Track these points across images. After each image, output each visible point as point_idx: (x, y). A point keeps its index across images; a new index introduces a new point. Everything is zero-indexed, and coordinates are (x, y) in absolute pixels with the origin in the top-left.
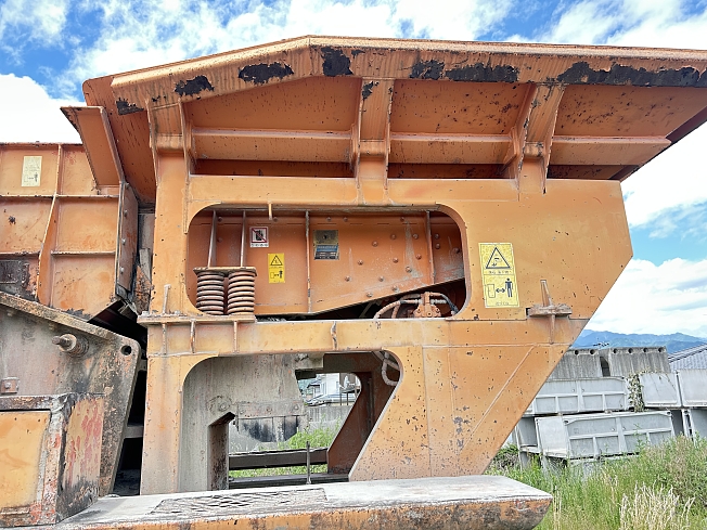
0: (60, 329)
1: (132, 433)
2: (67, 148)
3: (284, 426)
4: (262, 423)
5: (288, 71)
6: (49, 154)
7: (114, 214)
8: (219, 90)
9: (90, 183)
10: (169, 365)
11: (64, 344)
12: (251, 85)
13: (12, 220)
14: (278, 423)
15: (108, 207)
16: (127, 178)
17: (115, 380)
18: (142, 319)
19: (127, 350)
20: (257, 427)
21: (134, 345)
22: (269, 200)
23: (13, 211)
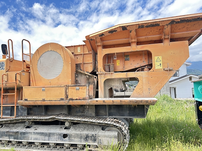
0: (86, 75)
1: (97, 90)
2: (84, 45)
3: (120, 90)
4: (117, 89)
5: (116, 31)
6: (81, 46)
7: (91, 56)
8: (106, 35)
9: (88, 51)
10: (101, 80)
11: (87, 77)
12: (111, 34)
13: (77, 58)
14: (119, 89)
15: (90, 55)
16: (93, 50)
17: (94, 82)
18: (97, 73)
19: (95, 78)
20: (116, 90)
21: (96, 77)
22: (115, 52)
23: (77, 56)
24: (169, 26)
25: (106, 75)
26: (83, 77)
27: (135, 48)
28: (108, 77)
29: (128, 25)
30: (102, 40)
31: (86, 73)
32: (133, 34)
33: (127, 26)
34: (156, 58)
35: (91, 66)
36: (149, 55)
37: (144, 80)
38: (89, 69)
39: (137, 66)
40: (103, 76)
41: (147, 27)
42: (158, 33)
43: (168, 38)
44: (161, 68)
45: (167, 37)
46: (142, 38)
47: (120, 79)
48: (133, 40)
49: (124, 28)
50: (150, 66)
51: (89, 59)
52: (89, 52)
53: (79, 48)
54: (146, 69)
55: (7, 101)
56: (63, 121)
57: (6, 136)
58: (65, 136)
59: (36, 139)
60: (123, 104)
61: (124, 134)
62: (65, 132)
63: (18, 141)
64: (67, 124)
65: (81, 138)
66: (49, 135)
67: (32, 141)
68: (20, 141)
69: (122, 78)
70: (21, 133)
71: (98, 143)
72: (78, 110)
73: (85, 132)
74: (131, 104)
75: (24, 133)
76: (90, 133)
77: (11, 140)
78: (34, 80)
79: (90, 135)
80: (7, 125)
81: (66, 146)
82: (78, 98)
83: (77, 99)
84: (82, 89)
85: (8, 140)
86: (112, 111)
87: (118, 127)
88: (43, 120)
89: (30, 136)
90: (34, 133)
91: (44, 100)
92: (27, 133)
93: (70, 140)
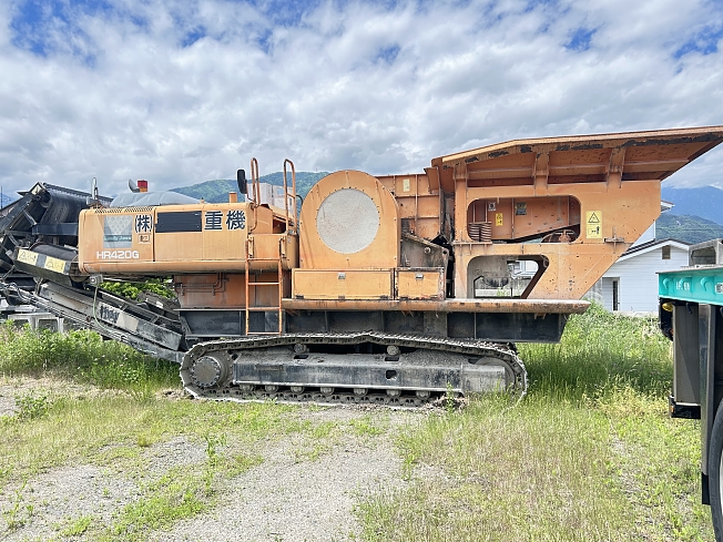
0: (424, 245)
2: (420, 176)
5: (507, 153)
6: (413, 178)
7: (438, 201)
8: (481, 160)
9: (428, 190)
11: (426, 251)
12: (493, 158)
13: (401, 205)
14: (500, 280)
15: (435, 199)
16: (442, 188)
17: (441, 262)
18: (454, 243)
19: (444, 252)
21: (448, 251)
22: (498, 197)
23: (402, 202)
24: (623, 150)
25: (475, 248)
26: (416, 249)
27: (542, 189)
28: (479, 252)
29: (534, 142)
30: (469, 168)
31: (426, 242)
32: (543, 160)
33: (533, 145)
34: (589, 214)
35: (435, 226)
36: (573, 205)
37: (561, 262)
38: (431, 231)
39: (545, 229)
40: (466, 250)
41: (575, 148)
42: (597, 160)
43: (618, 172)
44: (600, 236)
45: (616, 170)
46: (562, 169)
47: (503, 257)
48: (541, 173)
49: (525, 149)
50: (574, 231)
51: (432, 209)
52: (430, 191)
53: (406, 182)
54: (564, 236)
55: (224, 302)
56: (383, 343)
57: (253, 375)
58: (390, 374)
59: (326, 381)
60: (519, 310)
61: (518, 371)
62: (389, 365)
63: (282, 384)
64: (392, 350)
65: (426, 377)
66: (355, 372)
67: (317, 385)
68: (288, 384)
69: (508, 256)
70: (290, 369)
71: (463, 388)
72: (404, 323)
73: (434, 367)
74: (537, 310)
75: (296, 369)
76: (447, 368)
77: (264, 383)
78: (308, 253)
79: (445, 372)
80: (246, 352)
81: (393, 394)
82: (419, 296)
83: (417, 299)
84: (428, 277)
85: (258, 383)
86: (484, 327)
87: (505, 358)
88: (338, 342)
89: (311, 374)
90: (320, 367)
91: (342, 299)
92: (303, 368)
93: (401, 382)
